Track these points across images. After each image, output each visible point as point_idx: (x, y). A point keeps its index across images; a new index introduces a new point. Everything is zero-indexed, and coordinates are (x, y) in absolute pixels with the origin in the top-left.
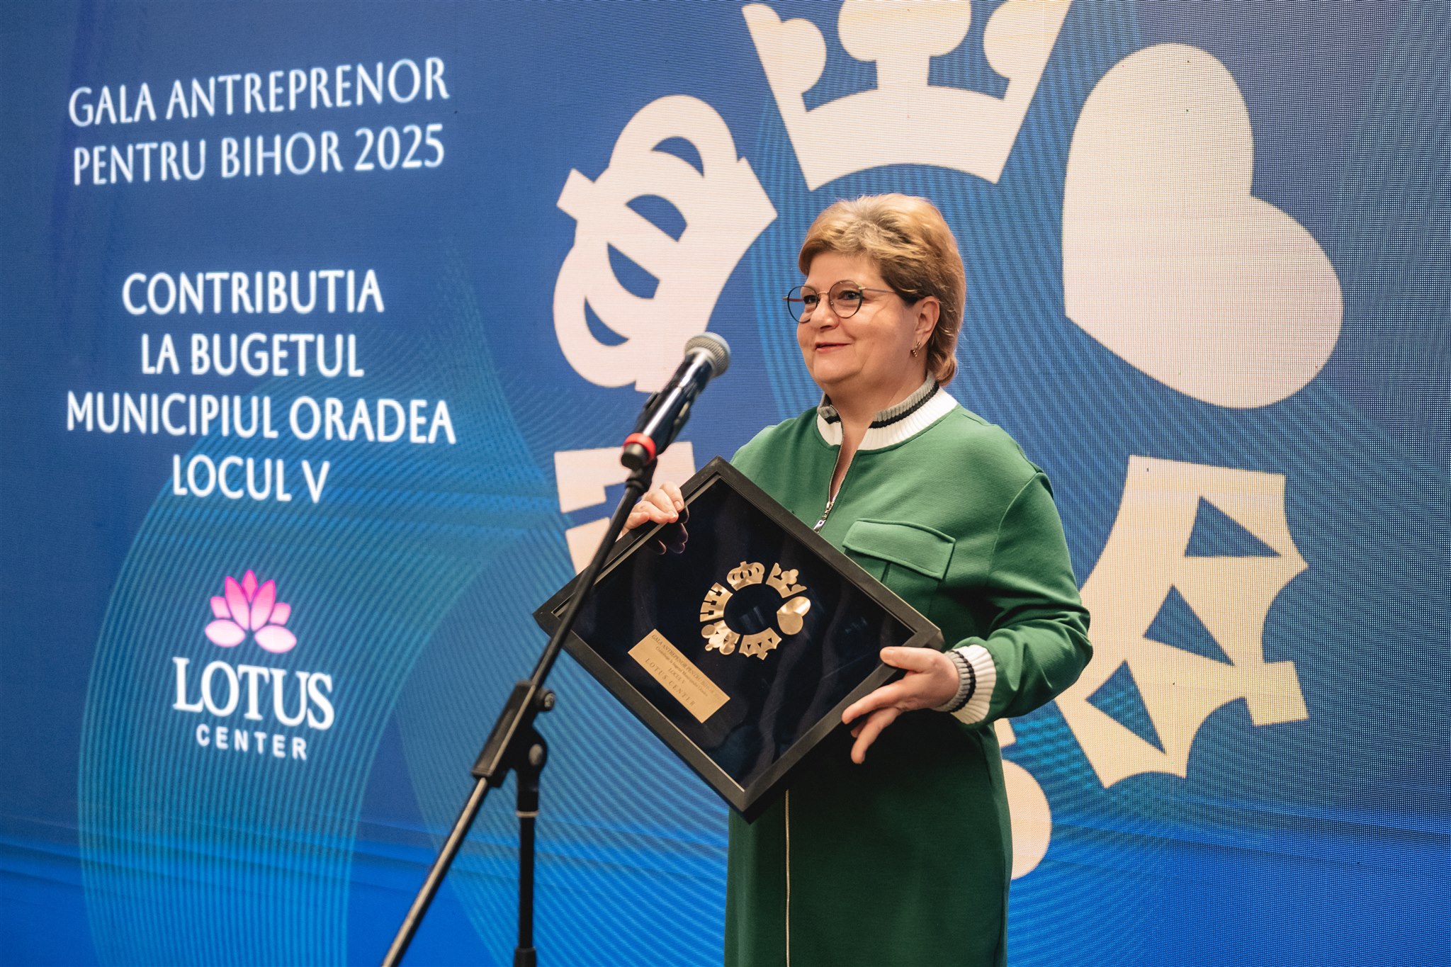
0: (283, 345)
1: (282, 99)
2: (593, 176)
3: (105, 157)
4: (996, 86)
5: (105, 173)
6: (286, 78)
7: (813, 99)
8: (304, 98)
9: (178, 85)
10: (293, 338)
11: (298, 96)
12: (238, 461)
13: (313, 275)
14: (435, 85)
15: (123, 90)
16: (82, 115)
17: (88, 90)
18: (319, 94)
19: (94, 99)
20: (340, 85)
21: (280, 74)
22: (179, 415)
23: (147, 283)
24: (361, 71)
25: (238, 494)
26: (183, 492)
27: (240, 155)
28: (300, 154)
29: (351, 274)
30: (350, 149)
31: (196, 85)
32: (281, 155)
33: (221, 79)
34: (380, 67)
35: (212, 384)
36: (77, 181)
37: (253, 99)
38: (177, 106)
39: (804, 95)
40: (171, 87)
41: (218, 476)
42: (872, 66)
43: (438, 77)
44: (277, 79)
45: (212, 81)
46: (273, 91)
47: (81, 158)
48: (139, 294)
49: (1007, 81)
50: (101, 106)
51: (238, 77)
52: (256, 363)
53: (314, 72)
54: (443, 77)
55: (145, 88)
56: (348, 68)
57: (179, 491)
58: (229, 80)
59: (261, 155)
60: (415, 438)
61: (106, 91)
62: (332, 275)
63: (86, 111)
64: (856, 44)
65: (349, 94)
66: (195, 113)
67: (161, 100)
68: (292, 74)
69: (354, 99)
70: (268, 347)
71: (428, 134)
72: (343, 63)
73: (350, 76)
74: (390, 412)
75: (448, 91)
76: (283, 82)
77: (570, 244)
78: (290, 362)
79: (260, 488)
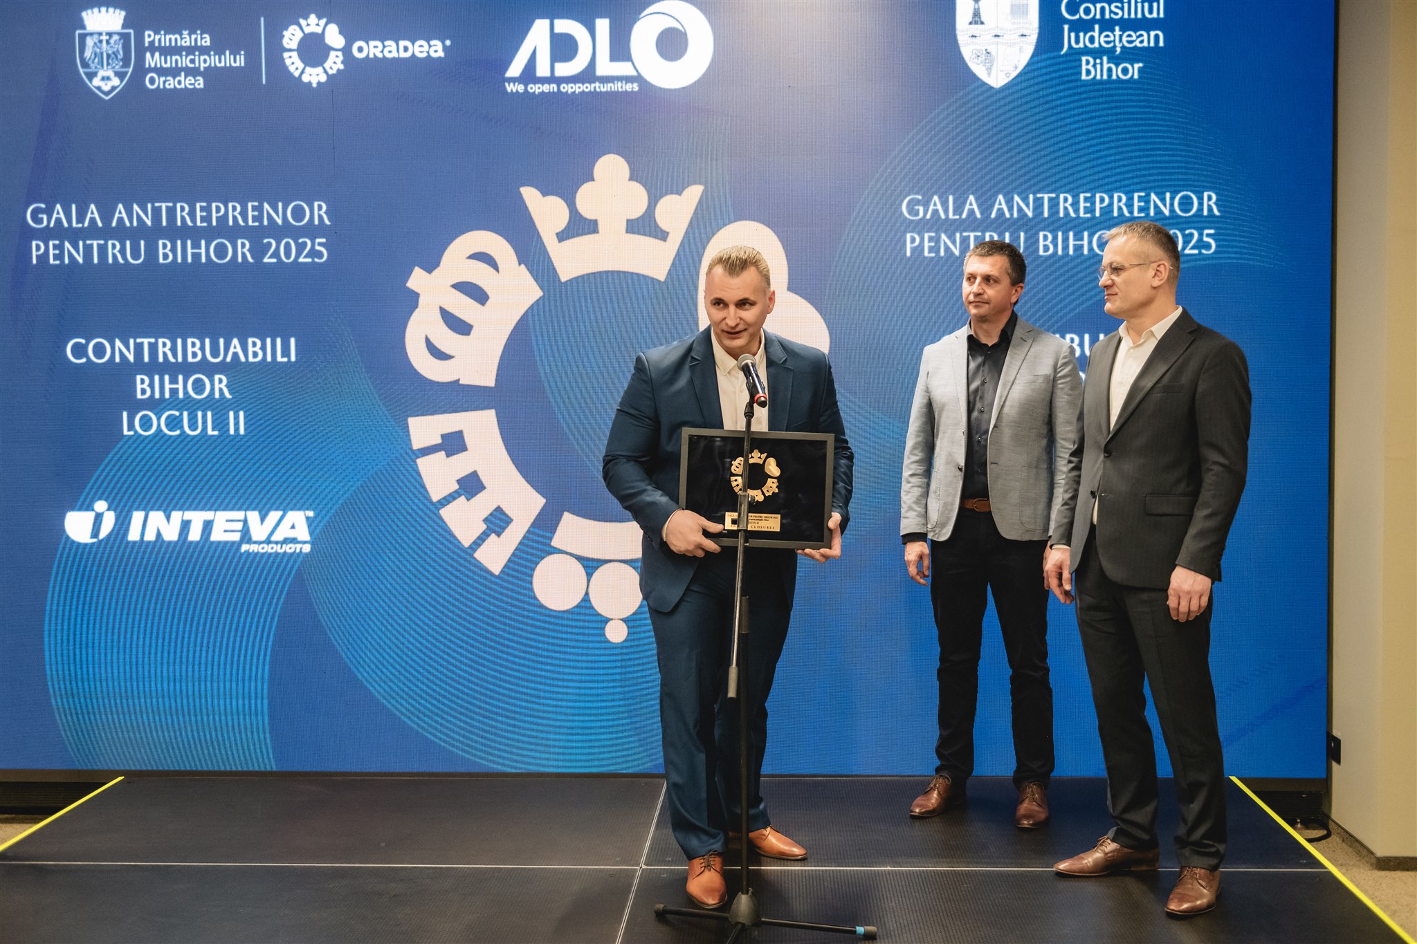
2: (429, 269)
3: (60, 247)
5: (59, 257)
16: (37, 220)
17: (43, 206)
27: (174, 250)
28: (221, 252)
30: (259, 250)
32: (206, 251)
36: (34, 261)
47: (36, 249)
59: (190, 251)
66: (135, 224)
67: (107, 214)
75: (329, 220)
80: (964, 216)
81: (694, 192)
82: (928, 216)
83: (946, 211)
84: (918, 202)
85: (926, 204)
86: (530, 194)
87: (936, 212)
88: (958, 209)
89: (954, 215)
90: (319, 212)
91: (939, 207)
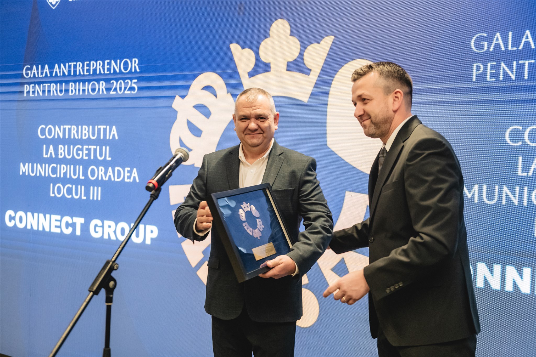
0: (87, 149)
1: (88, 71)
3: (34, 87)
4: (307, 71)
6: (90, 63)
7: (251, 74)
8: (95, 70)
9: (56, 65)
10: (90, 147)
11: (93, 69)
12: (70, 186)
13: (96, 127)
14: (135, 67)
15: (40, 66)
16: (27, 74)
17: (29, 66)
18: (100, 69)
19: (31, 69)
20: (106, 67)
21: (88, 62)
22: (54, 171)
23: (45, 128)
24: (113, 62)
25: (70, 196)
26: (53, 195)
29: (108, 127)
31: (62, 65)
33: (70, 64)
34: (118, 61)
35: (64, 161)
37: (79, 70)
38: (56, 72)
39: (248, 73)
40: (55, 66)
41: (64, 191)
42: (269, 64)
43: (136, 65)
44: (87, 64)
45: (67, 64)
46: (86, 68)
48: (43, 132)
49: (310, 70)
50: (33, 71)
51: (75, 63)
52: (78, 155)
53: (98, 62)
54: (138, 65)
55: (46, 66)
56: (109, 61)
57: (52, 195)
58: (72, 64)
60: (126, 180)
61: (35, 67)
62: (102, 127)
63: (28, 73)
64: (265, 58)
65: (109, 69)
68: (92, 63)
69: (110, 71)
70: (82, 150)
71: (133, 83)
72: (107, 59)
73: (109, 64)
74: (119, 171)
75: (139, 69)
76: (89, 65)
77: (175, 119)
78: (89, 155)
79: (76, 194)
80: (521, 47)
81: (328, 41)
82: (491, 49)
83: (506, 45)
84: (484, 39)
85: (490, 40)
86: (235, 48)
87: (498, 45)
88: (516, 43)
89: (512, 47)
90: (134, 64)
91: (501, 42)
